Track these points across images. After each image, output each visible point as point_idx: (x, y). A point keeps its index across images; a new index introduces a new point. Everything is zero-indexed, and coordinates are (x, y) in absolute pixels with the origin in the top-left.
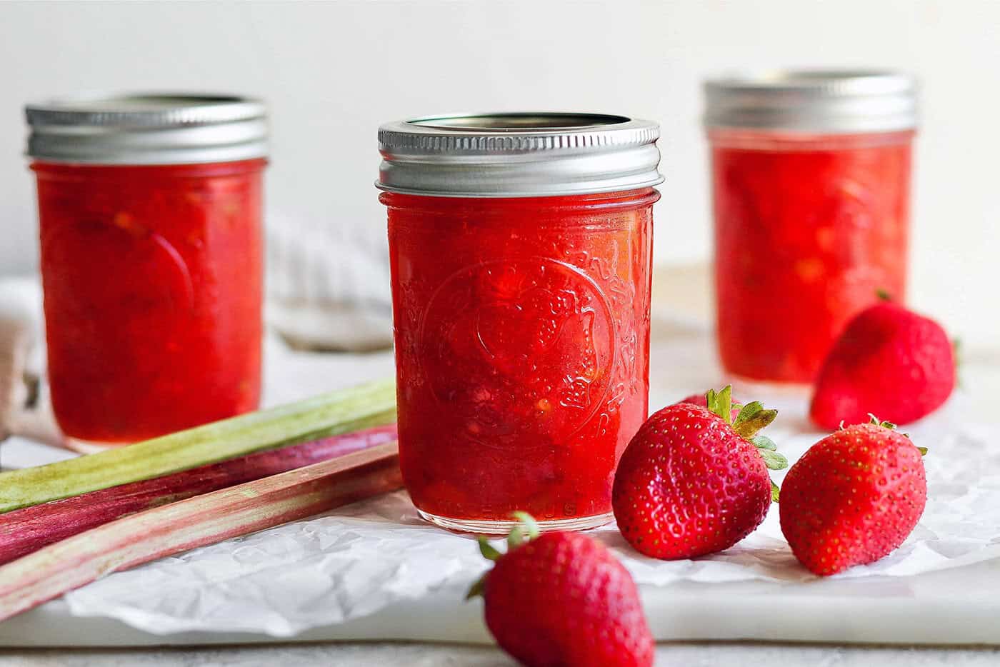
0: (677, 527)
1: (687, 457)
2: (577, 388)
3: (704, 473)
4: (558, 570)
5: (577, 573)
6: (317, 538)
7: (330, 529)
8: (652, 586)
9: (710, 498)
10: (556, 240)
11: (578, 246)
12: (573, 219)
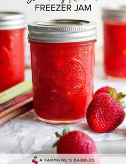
0: (103, 126)
1: (105, 107)
2: (77, 89)
3: (109, 111)
4: (76, 142)
5: (81, 143)
6: (14, 127)
7: (17, 124)
8: (98, 142)
9: (110, 118)
10: (72, 53)
11: (77, 54)
12: (76, 48)
